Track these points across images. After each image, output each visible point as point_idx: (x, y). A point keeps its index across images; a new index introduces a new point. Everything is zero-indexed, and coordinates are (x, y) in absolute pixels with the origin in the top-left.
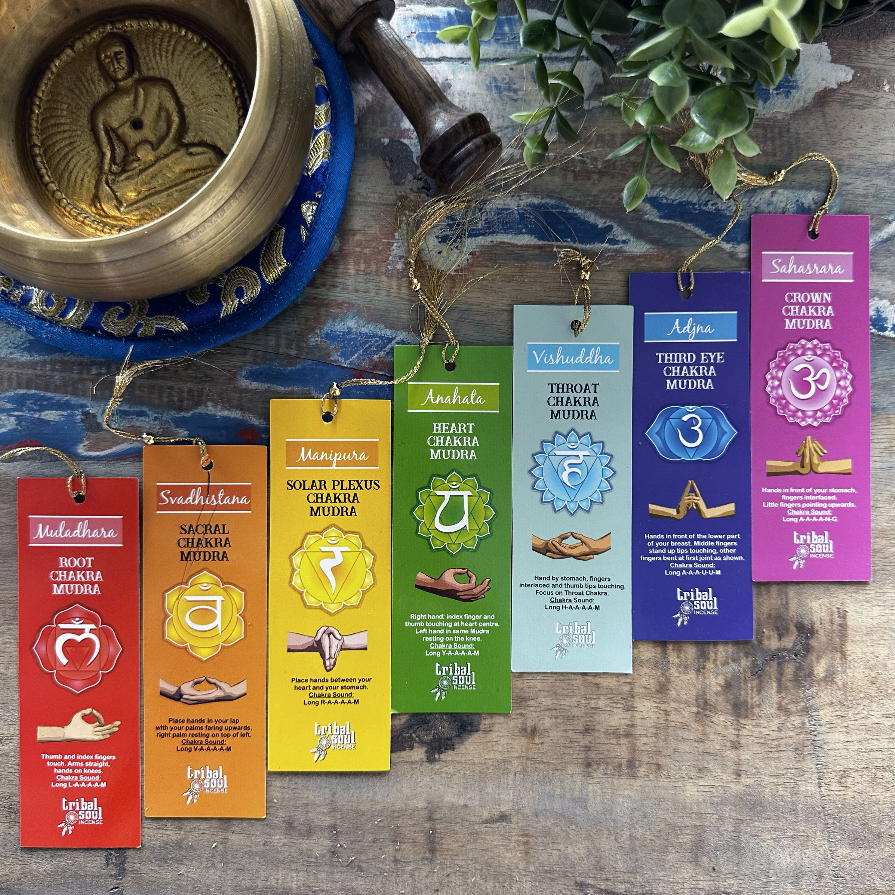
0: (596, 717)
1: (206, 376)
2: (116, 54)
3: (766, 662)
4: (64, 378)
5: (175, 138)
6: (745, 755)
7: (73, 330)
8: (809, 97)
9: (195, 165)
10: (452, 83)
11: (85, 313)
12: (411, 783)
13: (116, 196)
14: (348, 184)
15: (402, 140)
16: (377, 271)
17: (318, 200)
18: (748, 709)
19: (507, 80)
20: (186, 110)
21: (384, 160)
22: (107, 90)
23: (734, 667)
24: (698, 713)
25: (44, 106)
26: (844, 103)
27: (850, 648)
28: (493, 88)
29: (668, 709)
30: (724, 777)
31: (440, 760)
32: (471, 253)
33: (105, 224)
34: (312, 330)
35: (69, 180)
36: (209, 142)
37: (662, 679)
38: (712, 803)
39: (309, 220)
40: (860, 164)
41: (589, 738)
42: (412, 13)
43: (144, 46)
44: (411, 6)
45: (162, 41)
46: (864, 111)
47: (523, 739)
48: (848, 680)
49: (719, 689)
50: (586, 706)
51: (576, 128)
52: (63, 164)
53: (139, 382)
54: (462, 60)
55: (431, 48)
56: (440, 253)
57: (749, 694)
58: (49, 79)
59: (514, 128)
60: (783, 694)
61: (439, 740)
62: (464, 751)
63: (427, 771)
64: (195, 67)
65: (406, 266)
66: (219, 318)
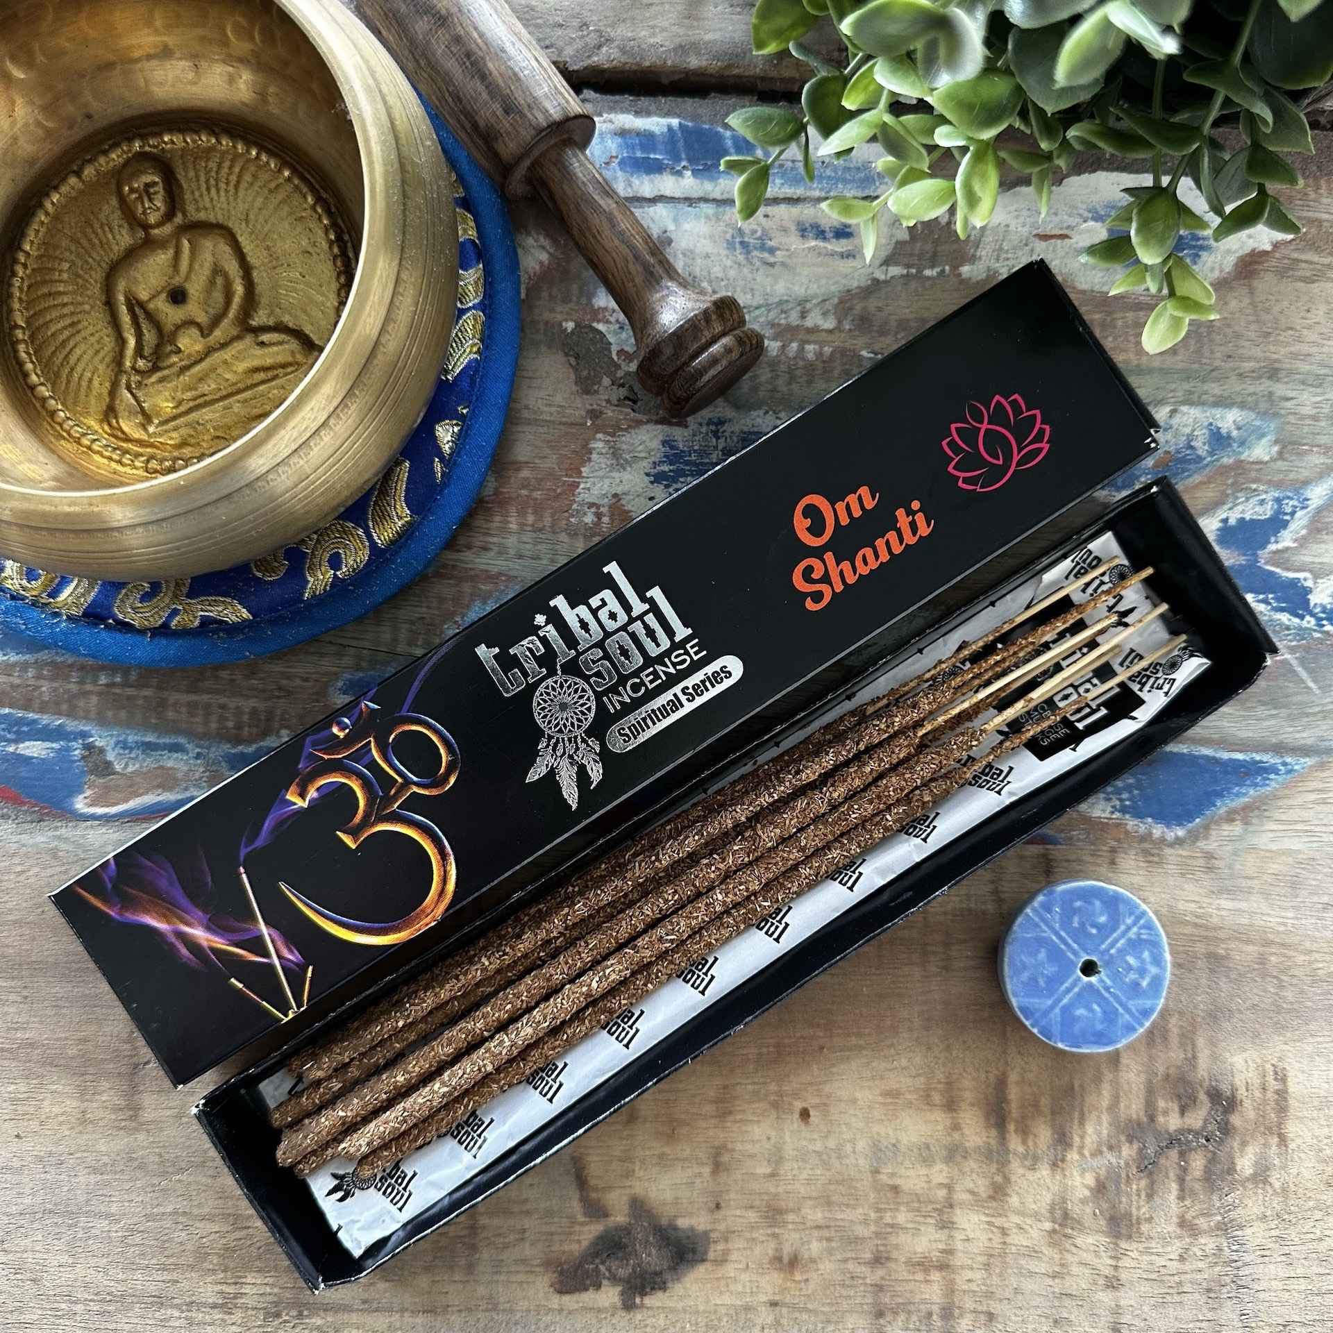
0: (894, 1240)
1: (280, 689)
2: (147, 185)
3: (1158, 1154)
4: (55, 690)
5: (237, 318)
6: (1127, 1298)
7: (69, 618)
8: (1229, 265)
9: (269, 361)
10: (673, 236)
11: (87, 591)
13: (142, 408)
14: (510, 393)
15: (595, 325)
16: (552, 526)
17: (462, 417)
18: (1132, 1225)
19: (759, 234)
20: (255, 274)
21: (567, 355)
22: (132, 242)
23: (1111, 1158)
24: (1054, 1231)
25: (32, 264)
26: (1282, 273)
27: (1292, 1128)
28: (738, 246)
29: (1006, 1225)
31: (642, 1306)
33: (126, 452)
34: (449, 616)
35: (68, 382)
36: (291, 325)
37: (999, 1179)
39: (446, 448)
40: (1308, 367)
41: (881, 1272)
42: (613, 127)
43: (191, 174)
44: (612, 116)
46: (1312, 286)
47: (776, 1275)
48: (1291, 1180)
49: (1087, 1193)
50: (878, 1221)
51: (865, 308)
52: (61, 356)
53: (173, 697)
54: (690, 201)
55: (642, 182)
56: (651, 499)
57: (1134, 1201)
58: (42, 223)
59: (769, 308)
60: (1188, 1203)
61: (642, 1275)
62: (682, 1292)
63: (622, 1324)
64: (271, 207)
65: (600, 519)
66: (302, 601)
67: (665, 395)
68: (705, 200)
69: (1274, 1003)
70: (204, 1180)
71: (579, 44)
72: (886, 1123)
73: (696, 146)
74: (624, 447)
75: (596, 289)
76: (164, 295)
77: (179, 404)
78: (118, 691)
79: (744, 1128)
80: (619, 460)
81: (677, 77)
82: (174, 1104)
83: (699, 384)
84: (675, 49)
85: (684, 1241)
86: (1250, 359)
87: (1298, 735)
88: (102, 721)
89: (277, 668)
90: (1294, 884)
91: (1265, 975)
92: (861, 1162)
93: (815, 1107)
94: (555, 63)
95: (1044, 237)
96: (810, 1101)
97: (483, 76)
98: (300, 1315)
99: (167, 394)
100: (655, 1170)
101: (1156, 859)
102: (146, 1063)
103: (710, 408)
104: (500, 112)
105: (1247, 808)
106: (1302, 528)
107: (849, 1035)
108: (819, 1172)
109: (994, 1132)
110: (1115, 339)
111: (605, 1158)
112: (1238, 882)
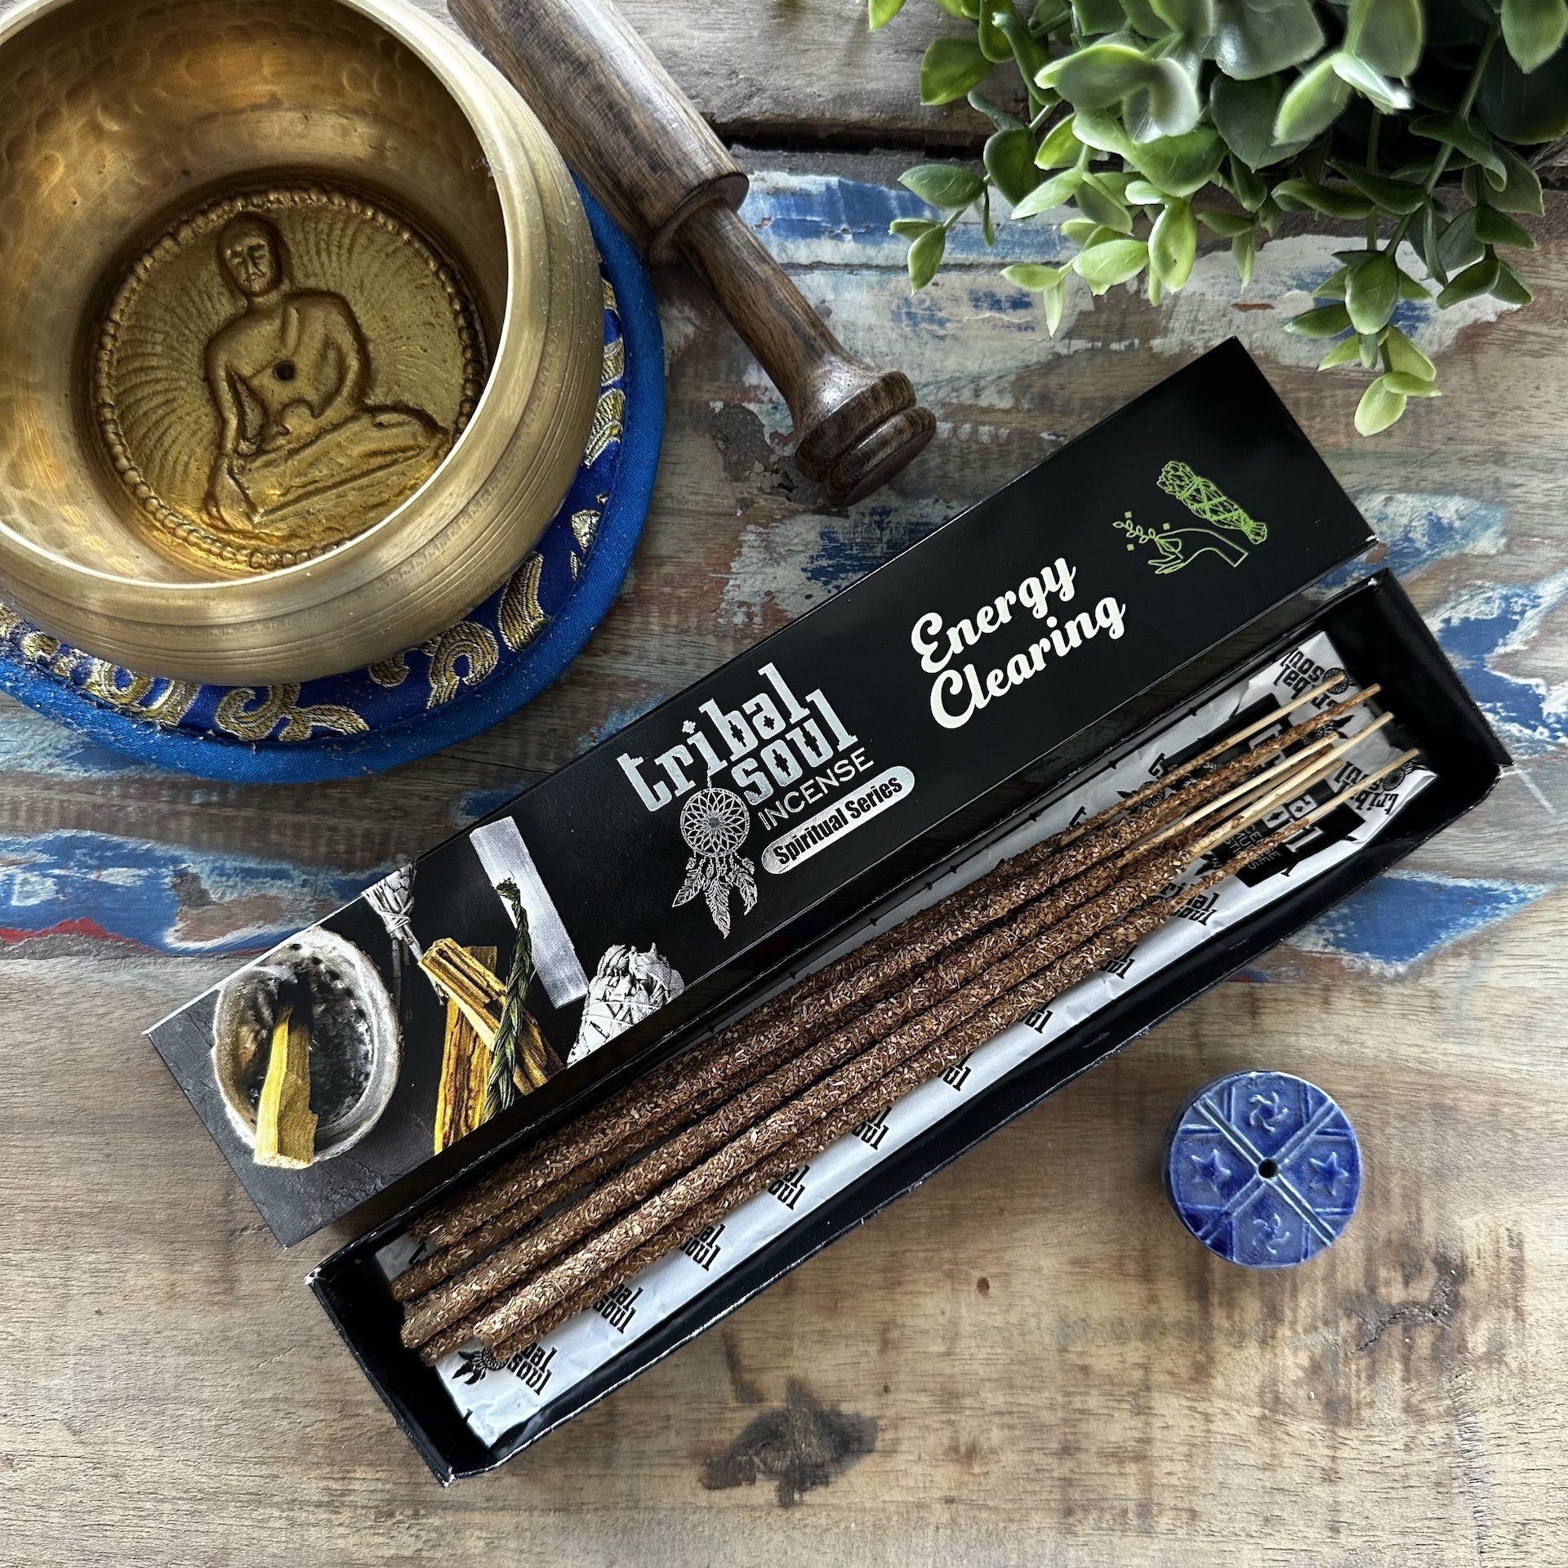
0: (1084, 1427)
1: (396, 809)
2: (252, 249)
3: (1380, 1330)
4: (143, 810)
5: (351, 396)
6: (1346, 1493)
7: (164, 729)
8: (1449, 337)
9: (387, 445)
10: (833, 306)
11: (185, 699)
12: (751, 1544)
13: (246, 496)
14: (654, 480)
15: (746, 404)
16: (698, 628)
17: (601, 507)
18: (1351, 1410)
19: (928, 303)
20: (371, 347)
21: (714, 438)
23: (1327, 1334)
24: (1264, 1417)
25: (123, 336)
26: (1508, 346)
27: (1529, 1301)
28: (904, 317)
29: (1210, 1411)
30: (1310, 1533)
31: (801, 1503)
34: (584, 728)
35: (162, 466)
36: (411, 404)
37: (1200, 1358)
39: (584, 541)
40: (1537, 451)
41: (1070, 1464)
42: (767, 186)
43: (300, 236)
44: (764, 174)
46: (1542, 360)
47: (951, 1467)
48: (1528, 1358)
49: (1301, 1374)
50: (1066, 1406)
51: (1046, 385)
52: (154, 438)
53: (277, 818)
54: (850, 268)
55: (798, 248)
56: (809, 597)
57: (1352, 1382)
58: (134, 291)
59: (938, 385)
60: (1414, 1385)
61: (802, 1468)
62: (846, 1487)
63: (779, 1523)
64: (388, 273)
65: (751, 619)
66: (425, 711)
67: (827, 482)
68: (868, 267)
69: (1508, 1160)
70: (307, 1361)
71: (728, 94)
72: (1075, 1295)
73: (858, 208)
74: (778, 539)
75: (746, 365)
76: (270, 371)
78: (214, 811)
79: (915, 1301)
80: (772, 553)
81: (836, 131)
82: (274, 1276)
83: (867, 468)
84: (834, 100)
85: (849, 1429)
86: (1473, 441)
87: (1530, 860)
88: (196, 845)
89: (393, 785)
90: (1529, 1027)
91: (1497, 1127)
93: (995, 1276)
94: (703, 114)
95: (1244, 307)
96: (990, 1270)
97: (627, 129)
98: (416, 1515)
99: (273, 480)
100: (816, 1348)
101: (1373, 998)
102: (243, 1230)
103: (873, 497)
104: (646, 170)
105: (1475, 942)
106: (1534, 629)
107: (1031, 1196)
108: (999, 1351)
109: (1195, 1305)
110: (1323, 419)
111: (759, 1335)
112: (1466, 1024)
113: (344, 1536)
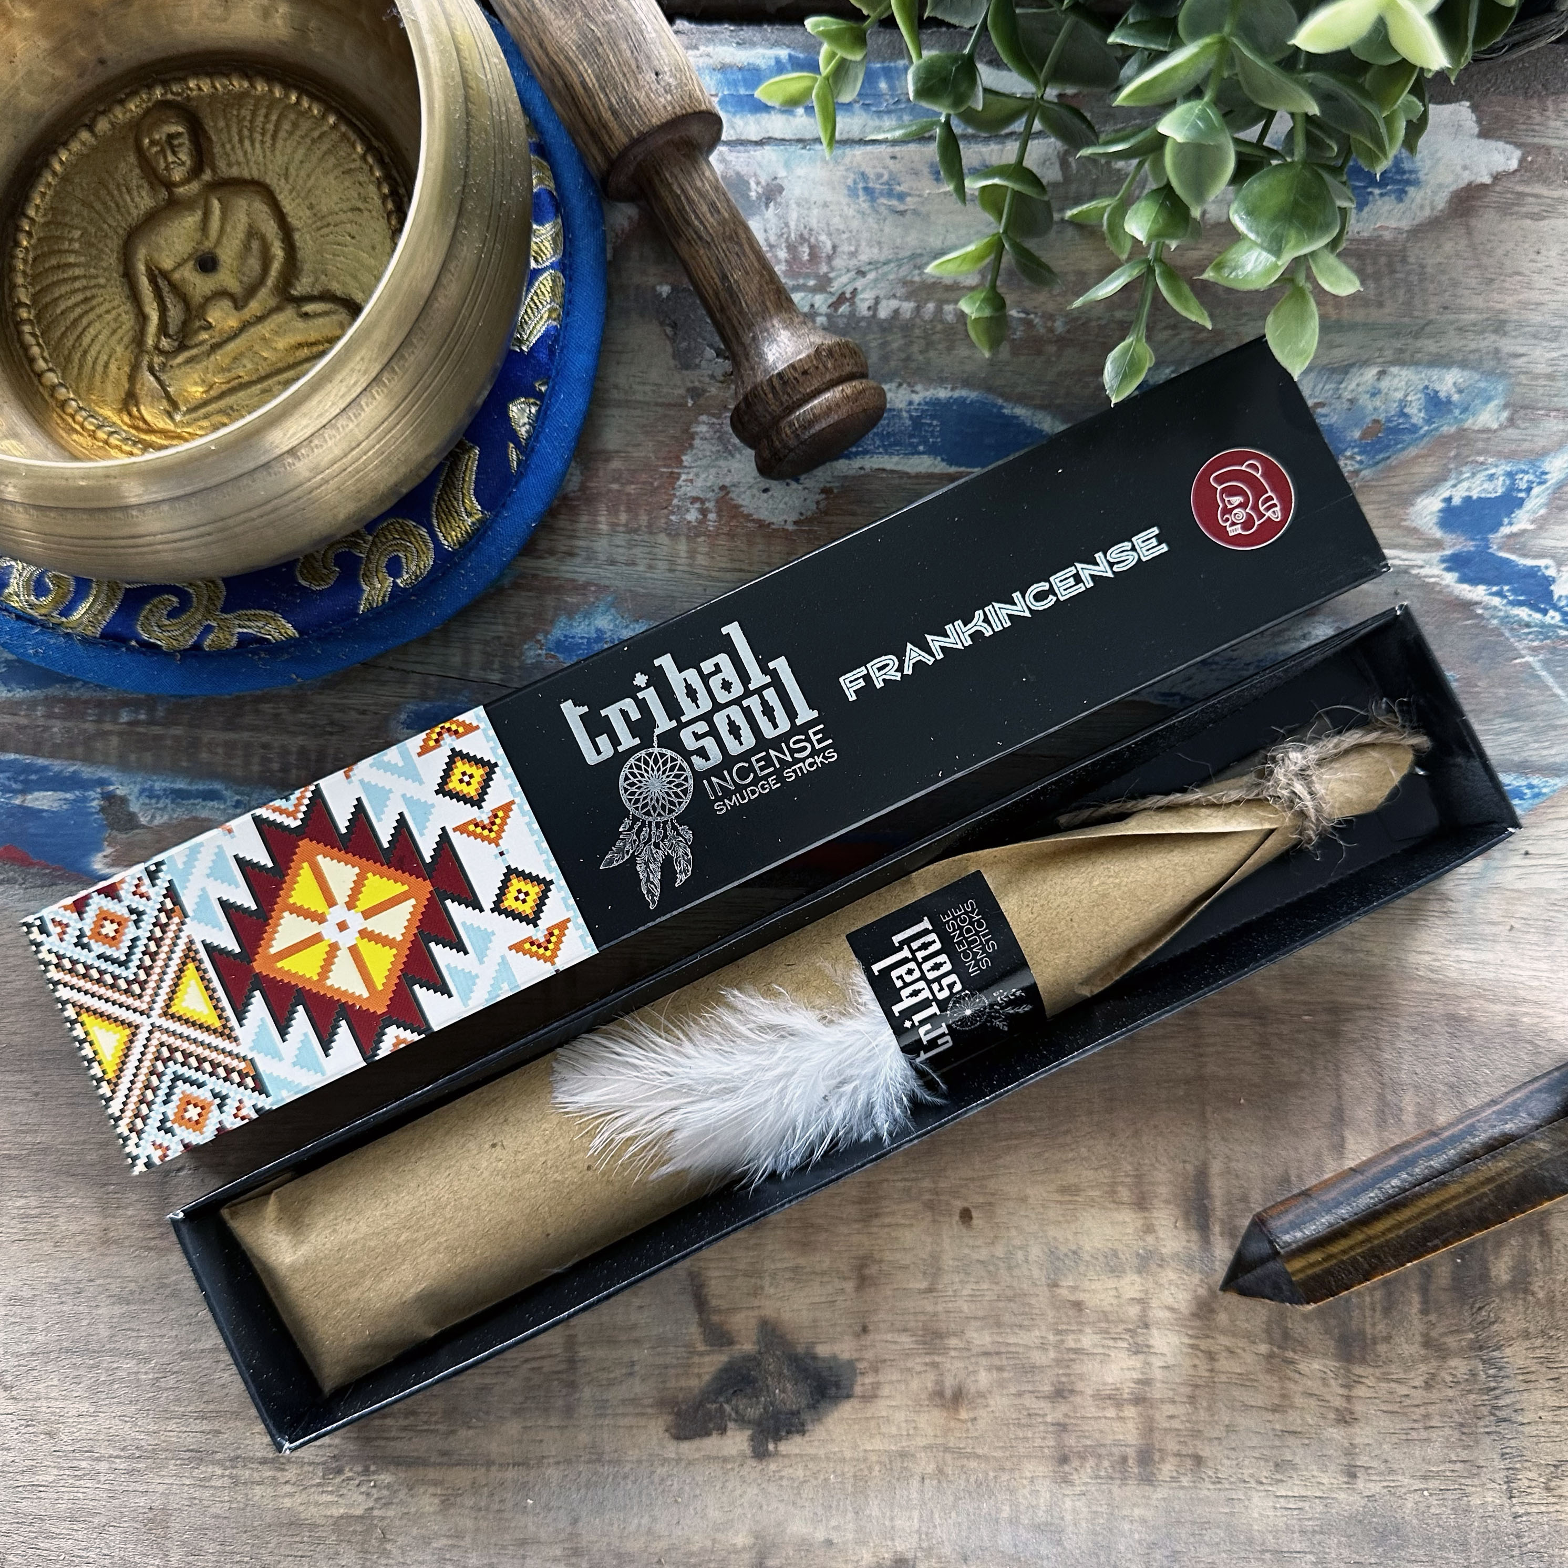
0: (1077, 1368)
1: (332, 723)
2: (171, 137)
4: (69, 730)
6: (1363, 1435)
7: (85, 639)
8: (1441, 201)
9: (313, 336)
10: (785, 184)
11: (106, 607)
12: (724, 1499)
14: (598, 369)
16: (649, 526)
17: (540, 396)
18: (1366, 1345)
19: (886, 177)
20: (297, 236)
21: (662, 324)
24: (1270, 1356)
25: (38, 233)
26: (1505, 210)
28: (861, 193)
29: (1213, 1349)
30: (1325, 1479)
31: (777, 1453)
32: (824, 491)
34: (530, 635)
35: (81, 366)
36: (338, 293)
37: (1202, 1291)
38: (1303, 1532)
40: (1540, 319)
41: (1064, 1408)
42: (711, 61)
43: (221, 124)
44: (710, 49)
45: (254, 113)
46: (1542, 223)
47: (937, 1413)
48: (1557, 1288)
50: (1058, 1346)
52: (72, 338)
53: (208, 736)
54: (802, 143)
55: (746, 124)
56: (766, 490)
57: (1367, 1316)
58: (49, 185)
59: (899, 263)
60: (1433, 1317)
61: (776, 1415)
62: (824, 1435)
63: (753, 1476)
64: (314, 159)
65: (705, 516)
66: (357, 615)
72: (1065, 1226)
76: (191, 263)
77: (211, 387)
78: (141, 730)
79: (894, 1234)
80: (727, 446)
81: (785, 3)
85: (825, 1374)
86: (1470, 310)
87: (1545, 752)
88: (124, 766)
89: (329, 698)
90: (1548, 930)
92: (1036, 1273)
93: (978, 1206)
96: (973, 1200)
98: (366, 1471)
99: (196, 376)
100: (788, 1286)
102: (179, 1170)
106: (1540, 507)
108: (985, 1287)
109: (1195, 1236)
111: (728, 1273)
112: (1479, 929)
113: (291, 1495)
